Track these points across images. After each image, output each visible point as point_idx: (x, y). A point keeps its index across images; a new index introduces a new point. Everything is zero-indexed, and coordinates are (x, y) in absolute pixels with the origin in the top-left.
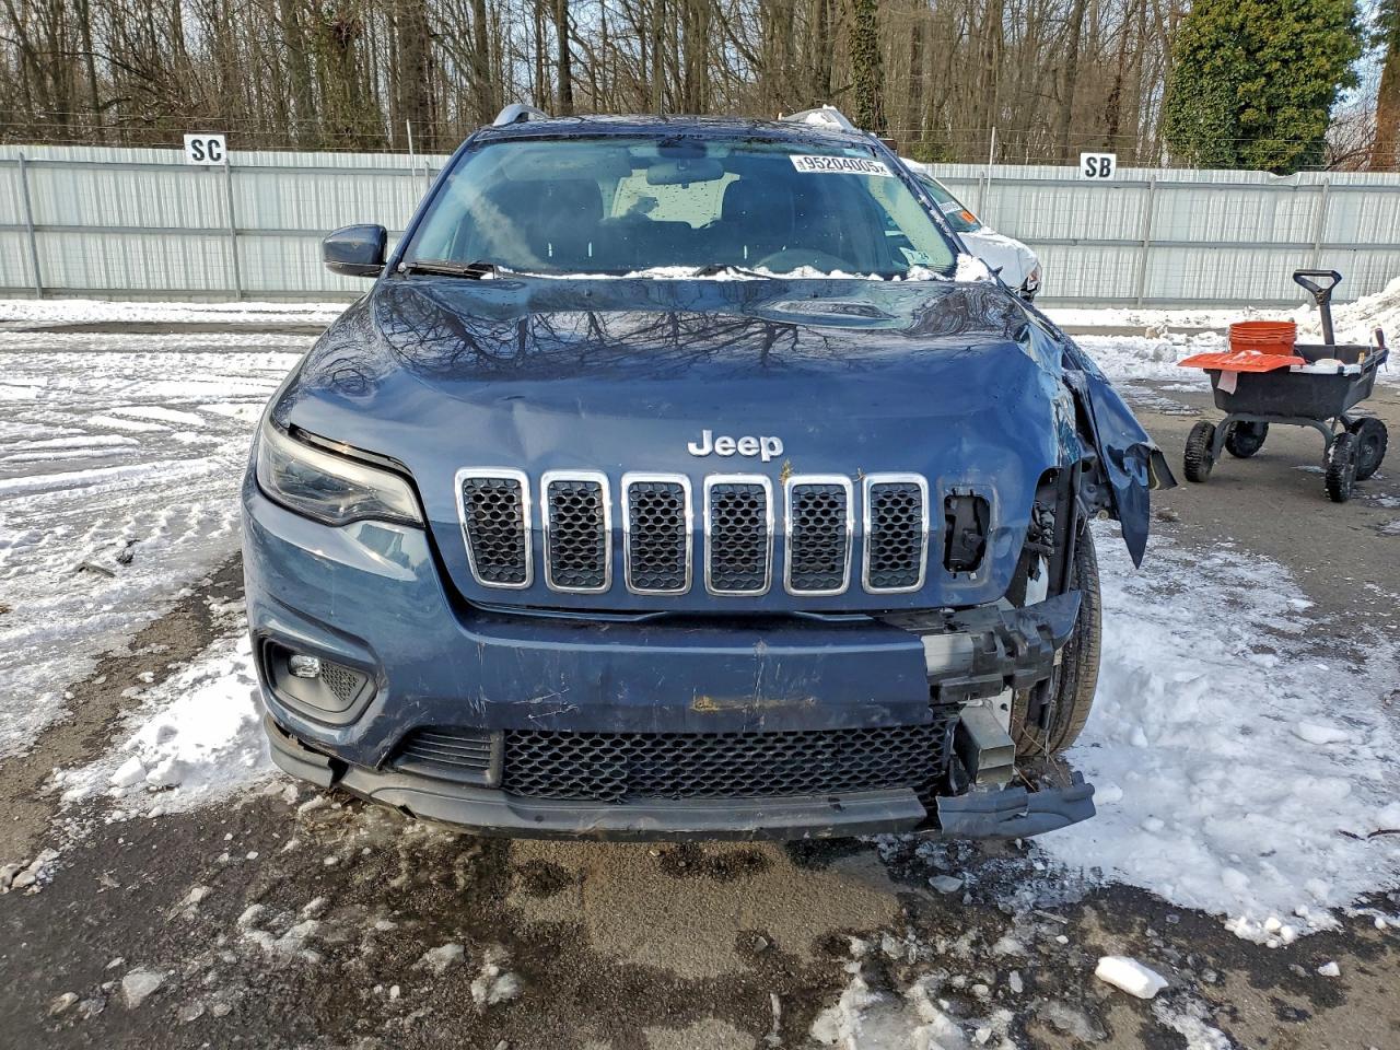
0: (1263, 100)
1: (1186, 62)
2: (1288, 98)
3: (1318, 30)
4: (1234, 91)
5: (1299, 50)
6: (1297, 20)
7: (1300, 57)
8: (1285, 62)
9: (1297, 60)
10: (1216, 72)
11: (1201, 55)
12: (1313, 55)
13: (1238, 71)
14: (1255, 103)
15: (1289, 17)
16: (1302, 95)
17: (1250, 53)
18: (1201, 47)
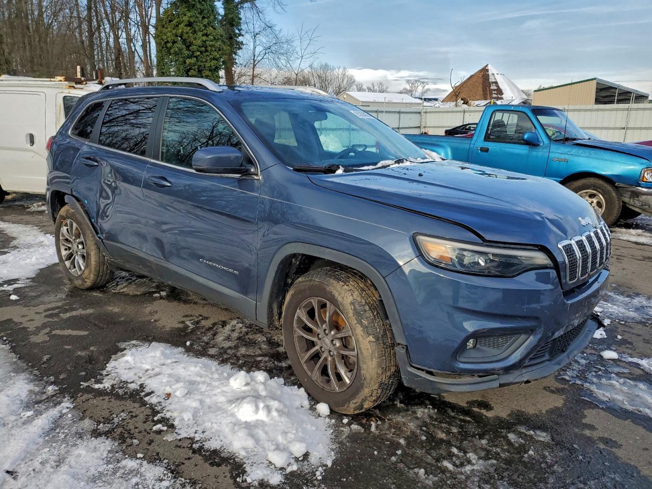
0: (196, 67)
1: (163, 47)
2: (205, 67)
3: (212, 41)
4: (185, 62)
5: (206, 47)
6: (203, 35)
7: (207, 51)
8: (201, 52)
9: (205, 52)
10: (176, 54)
11: (169, 45)
12: (211, 50)
13: (185, 54)
14: (193, 68)
15: (200, 34)
16: (211, 66)
17: (188, 47)
18: (168, 42)
